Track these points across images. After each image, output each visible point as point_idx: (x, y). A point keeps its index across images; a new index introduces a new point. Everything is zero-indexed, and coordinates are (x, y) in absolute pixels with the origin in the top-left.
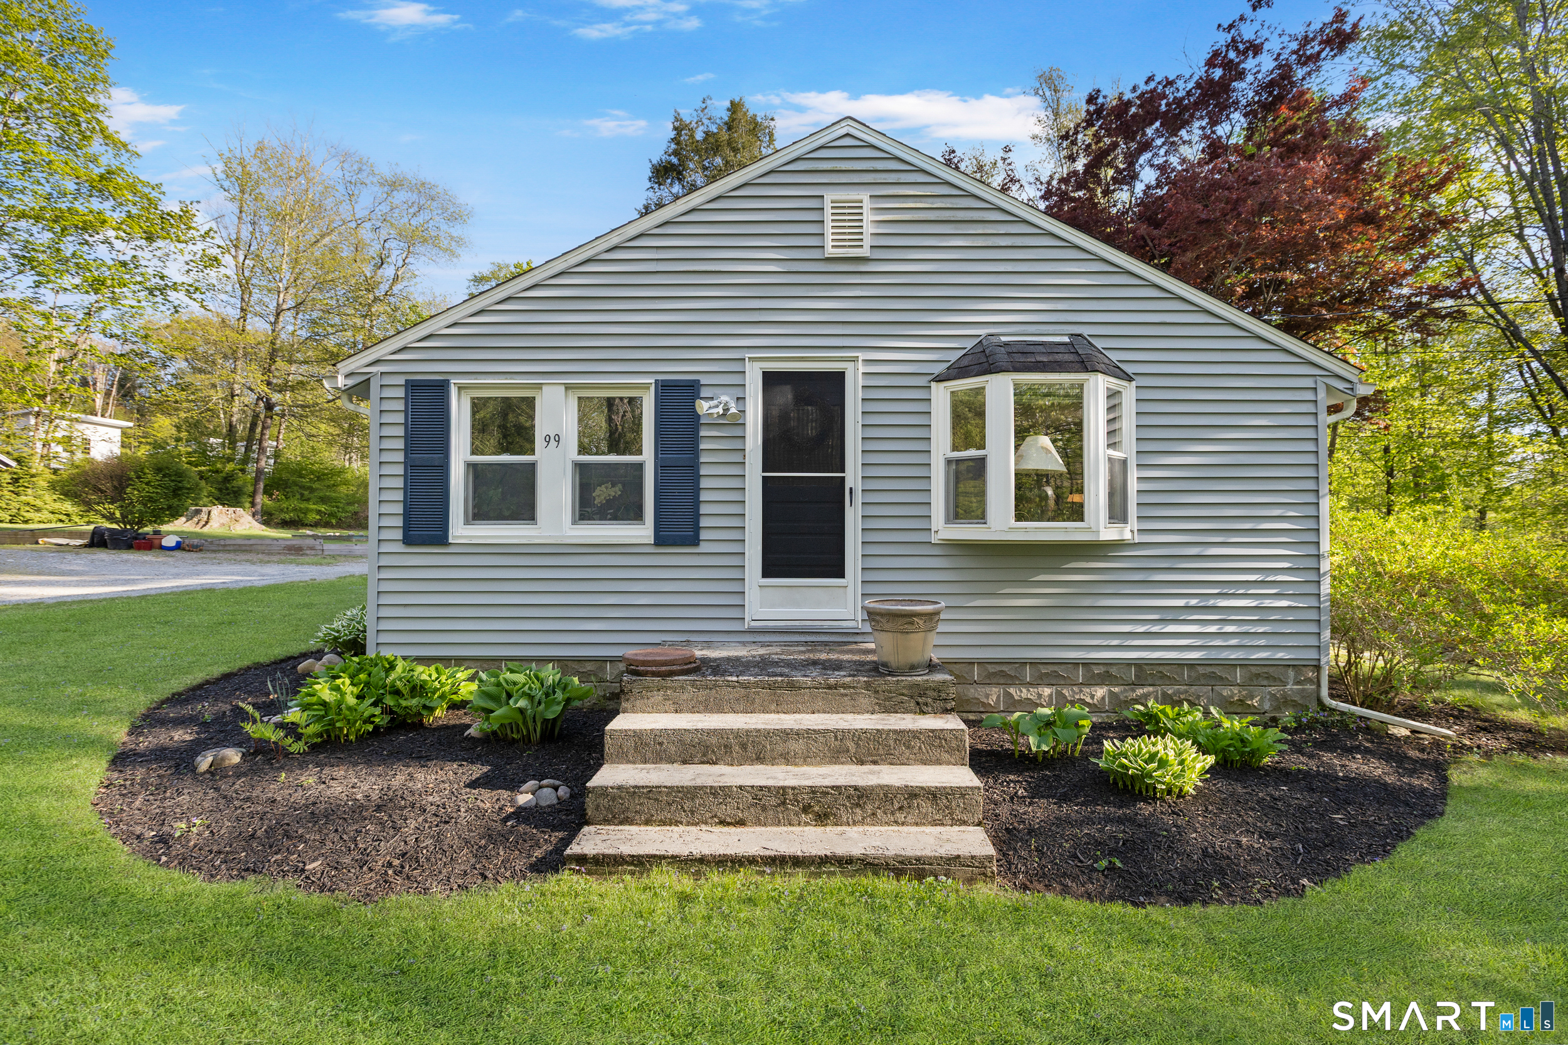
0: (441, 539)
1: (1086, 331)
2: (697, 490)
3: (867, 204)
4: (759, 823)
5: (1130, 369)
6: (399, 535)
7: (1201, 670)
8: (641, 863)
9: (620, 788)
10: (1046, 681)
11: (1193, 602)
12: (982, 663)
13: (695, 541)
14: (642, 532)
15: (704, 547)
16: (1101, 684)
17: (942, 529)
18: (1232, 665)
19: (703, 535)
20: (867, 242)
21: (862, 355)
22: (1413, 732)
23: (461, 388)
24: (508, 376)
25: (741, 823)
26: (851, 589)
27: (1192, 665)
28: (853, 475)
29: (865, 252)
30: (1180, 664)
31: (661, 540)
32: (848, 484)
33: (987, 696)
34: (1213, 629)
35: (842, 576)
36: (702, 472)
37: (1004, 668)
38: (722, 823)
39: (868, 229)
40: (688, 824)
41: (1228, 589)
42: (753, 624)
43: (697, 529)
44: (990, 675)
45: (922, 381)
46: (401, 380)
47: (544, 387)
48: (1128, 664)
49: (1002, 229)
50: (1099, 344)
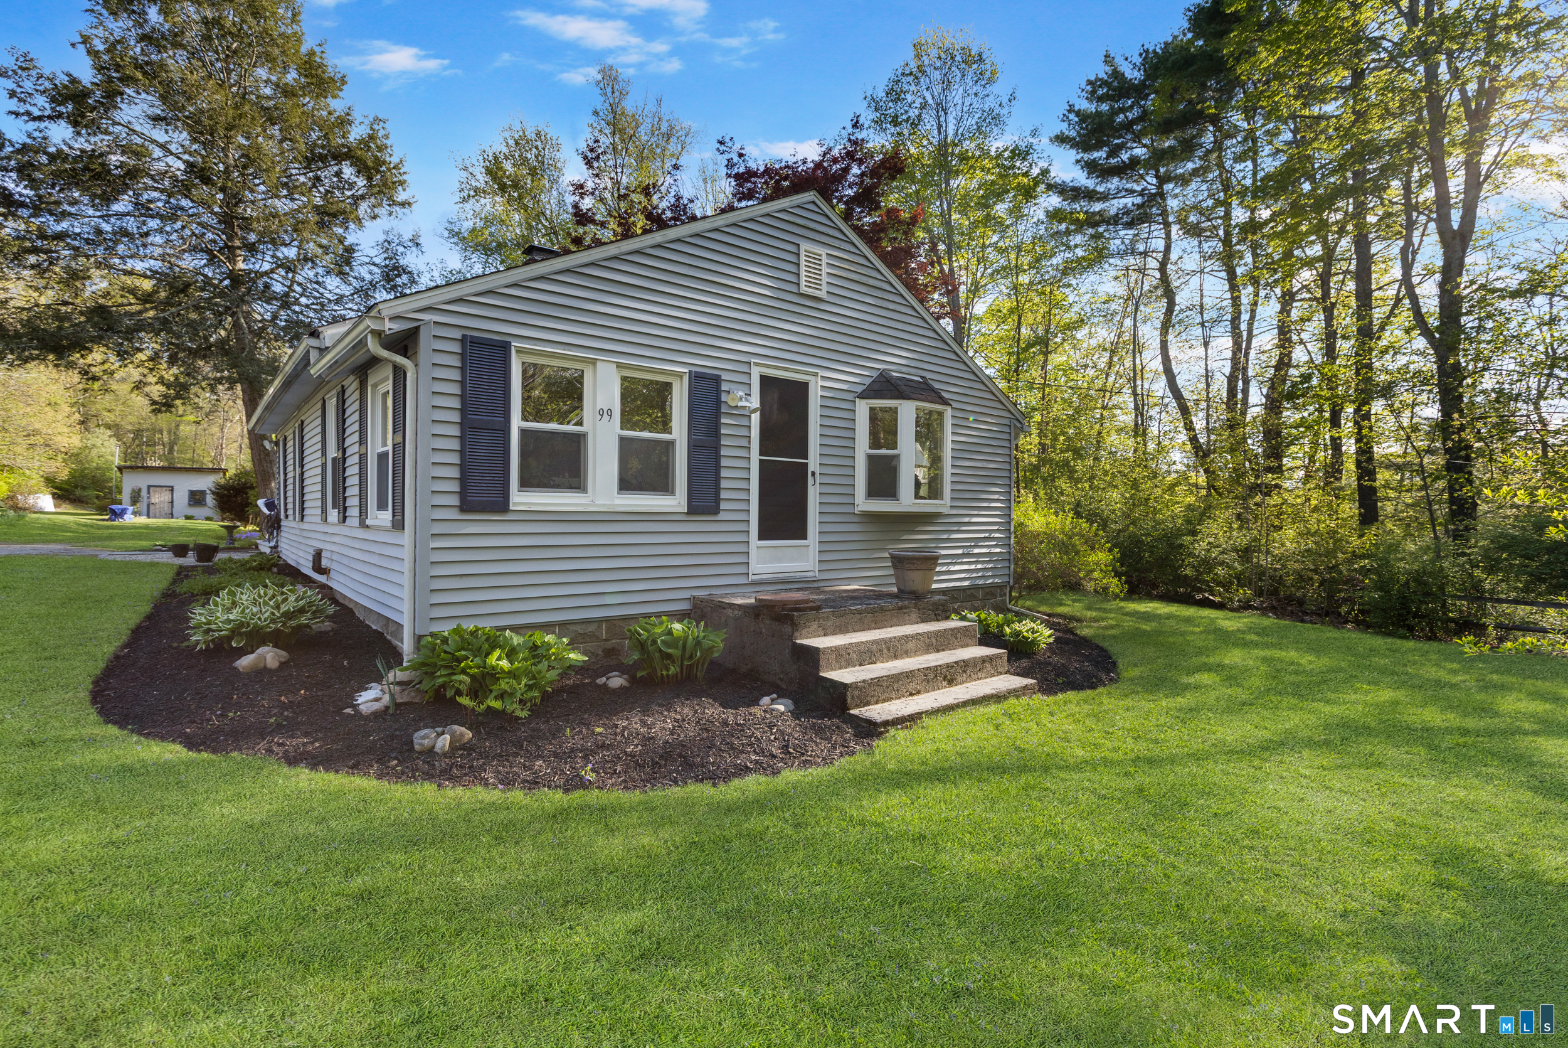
0: (501, 505)
1: (928, 375)
2: (718, 468)
3: (824, 257)
4: (926, 691)
6: (455, 501)
8: (913, 719)
9: (864, 681)
13: (716, 510)
14: (676, 502)
15: (722, 516)
17: (863, 503)
19: (723, 506)
20: (825, 288)
21: (822, 373)
23: (520, 351)
24: (567, 347)
25: (919, 692)
26: (811, 548)
28: (813, 462)
29: (822, 294)
31: (693, 509)
32: (810, 469)
34: (973, 567)
35: (805, 537)
36: (722, 453)
38: (911, 694)
39: (825, 278)
40: (897, 698)
41: (977, 542)
42: (754, 577)
43: (717, 500)
45: (850, 397)
46: (457, 334)
47: (599, 364)
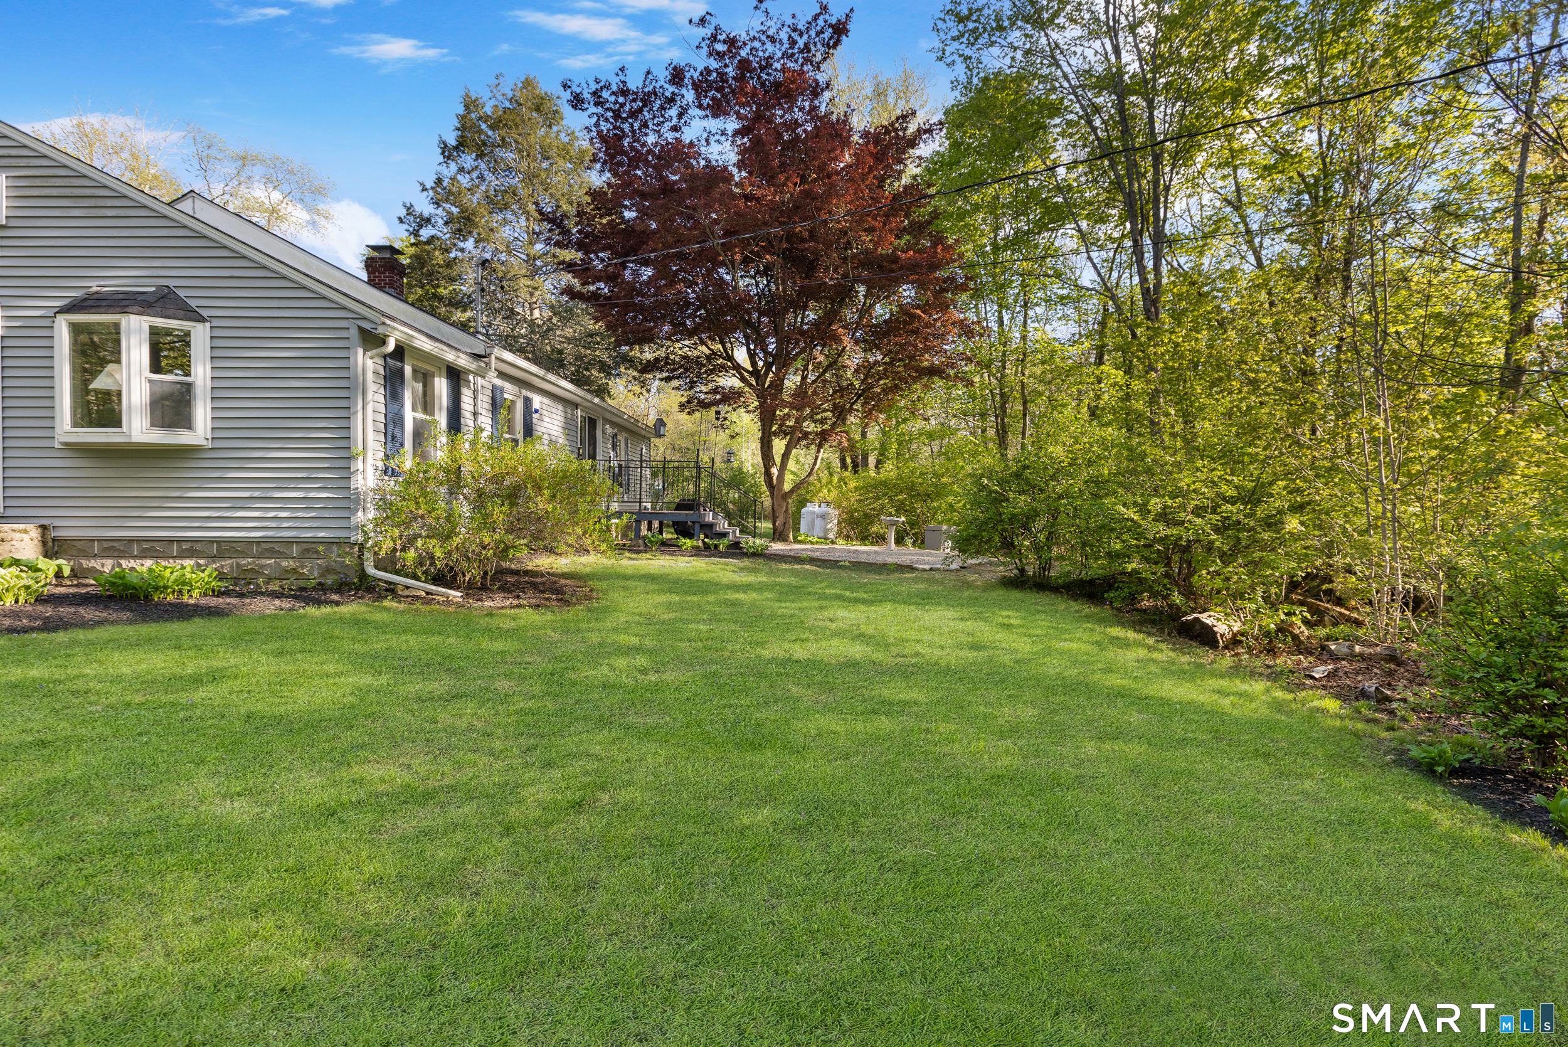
1: (171, 283)
3: (3, 183)
5: (205, 313)
7: (264, 546)
10: (149, 554)
11: (256, 494)
12: (100, 540)
16: (190, 557)
18: (289, 543)
20: (4, 213)
21: (6, 303)
22: (428, 593)
27: (258, 542)
29: (2, 221)
30: (250, 542)
33: (103, 565)
37: (115, 544)
39: (4, 202)
44: (105, 549)
48: (210, 541)
49: (110, 203)
50: (182, 293)
